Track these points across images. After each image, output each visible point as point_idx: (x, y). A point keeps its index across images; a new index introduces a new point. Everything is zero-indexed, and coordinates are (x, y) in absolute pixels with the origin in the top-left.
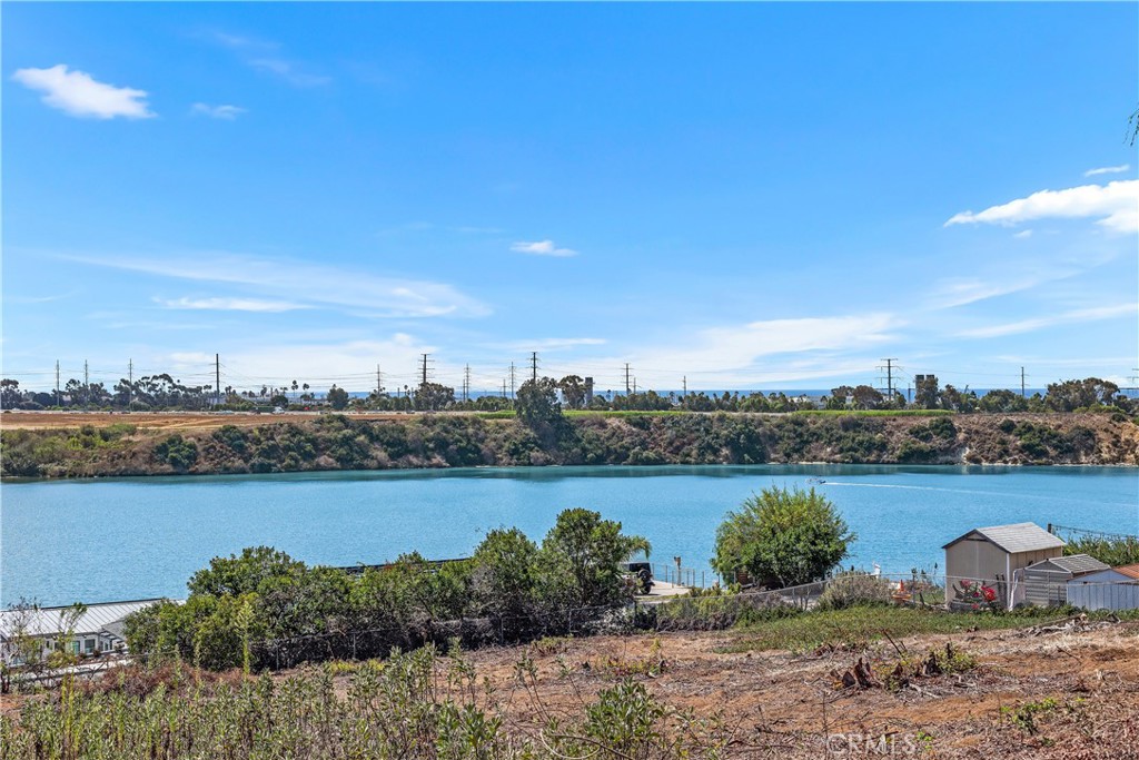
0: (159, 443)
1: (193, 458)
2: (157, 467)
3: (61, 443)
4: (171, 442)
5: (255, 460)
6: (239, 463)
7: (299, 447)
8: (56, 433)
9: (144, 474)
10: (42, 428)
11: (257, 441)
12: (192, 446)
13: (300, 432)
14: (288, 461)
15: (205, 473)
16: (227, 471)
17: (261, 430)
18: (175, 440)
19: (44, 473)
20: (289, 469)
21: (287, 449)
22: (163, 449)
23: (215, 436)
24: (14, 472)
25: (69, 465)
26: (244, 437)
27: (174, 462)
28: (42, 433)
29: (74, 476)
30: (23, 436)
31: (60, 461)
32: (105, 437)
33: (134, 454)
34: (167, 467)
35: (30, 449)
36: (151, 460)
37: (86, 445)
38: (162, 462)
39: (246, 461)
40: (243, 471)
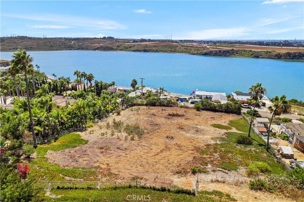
0: (276, 54)
1: (281, 56)
2: (275, 58)
3: (263, 53)
4: (278, 54)
5: (291, 57)
6: (288, 58)
7: (300, 56)
8: (263, 51)
9: (273, 58)
10: (261, 50)
11: (293, 54)
12: (282, 55)
13: (301, 53)
14: (297, 58)
15: (283, 59)
16: (286, 59)
17: (294, 53)
18: (279, 54)
19: (259, 57)
20: (297, 59)
21: (298, 56)
22: (277, 55)
23: (286, 53)
24: (255, 57)
25: (263, 56)
26: (291, 54)
27: (278, 57)
28: (261, 51)
29: (263, 58)
30: (258, 52)
31: (262, 56)
32: (270, 52)
33: (272, 55)
34: (277, 58)
35: (258, 54)
36: (275, 56)
37: (266, 54)
38: (276, 57)
39: (290, 57)
40: (289, 59)
